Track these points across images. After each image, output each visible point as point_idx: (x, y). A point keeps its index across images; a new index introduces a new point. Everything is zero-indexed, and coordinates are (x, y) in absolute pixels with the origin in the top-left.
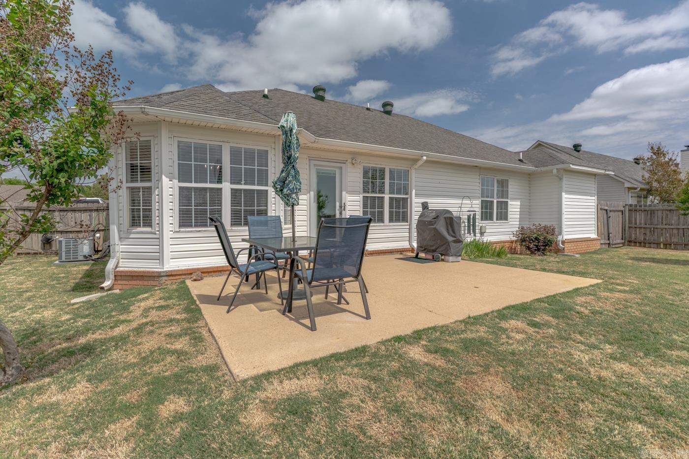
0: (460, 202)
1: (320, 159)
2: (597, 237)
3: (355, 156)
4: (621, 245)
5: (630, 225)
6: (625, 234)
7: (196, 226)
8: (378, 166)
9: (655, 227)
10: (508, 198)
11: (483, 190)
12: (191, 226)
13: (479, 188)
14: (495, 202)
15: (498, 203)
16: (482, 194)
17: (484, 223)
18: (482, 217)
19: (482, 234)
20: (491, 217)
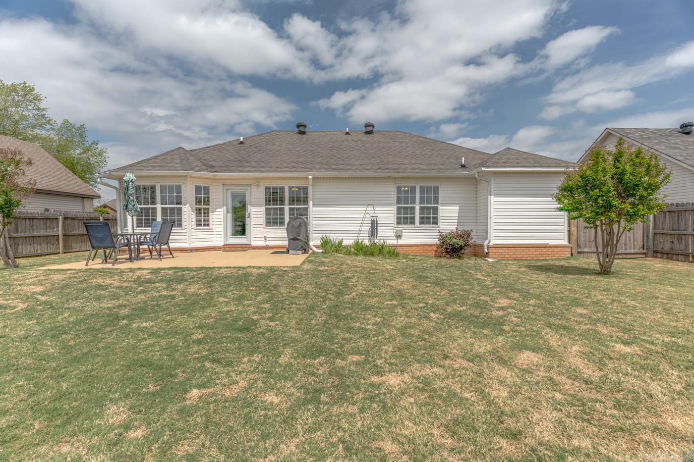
0: (365, 209)
1: (231, 185)
2: (568, 244)
3: (258, 180)
4: (642, 256)
5: (656, 231)
6: (648, 242)
7: (145, 227)
8: (278, 186)
9: (682, 232)
10: (438, 204)
11: (398, 197)
12: (142, 227)
13: (394, 196)
14: (417, 208)
15: (422, 209)
16: (399, 201)
17: (401, 227)
18: (399, 222)
19: (399, 237)
20: (412, 222)
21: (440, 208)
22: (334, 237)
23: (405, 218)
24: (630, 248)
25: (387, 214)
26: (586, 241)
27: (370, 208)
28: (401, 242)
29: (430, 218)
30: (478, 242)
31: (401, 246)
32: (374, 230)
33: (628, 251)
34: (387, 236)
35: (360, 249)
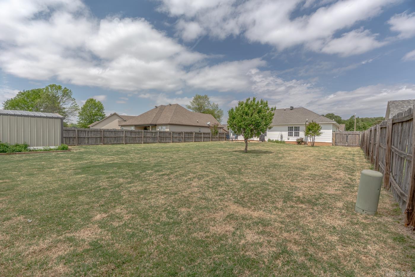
0: (279, 132)
2: (332, 142)
13: (287, 129)
14: (294, 132)
15: (295, 133)
16: (289, 130)
17: (289, 137)
18: (289, 136)
19: (288, 139)
20: (292, 136)
21: (300, 132)
22: (271, 139)
23: (290, 135)
24: (354, 144)
25: (285, 134)
26: (339, 142)
27: (281, 132)
28: (289, 141)
29: (297, 135)
30: (305, 141)
31: (289, 142)
32: (282, 137)
33: (353, 145)
34: (285, 139)
35: (277, 142)
